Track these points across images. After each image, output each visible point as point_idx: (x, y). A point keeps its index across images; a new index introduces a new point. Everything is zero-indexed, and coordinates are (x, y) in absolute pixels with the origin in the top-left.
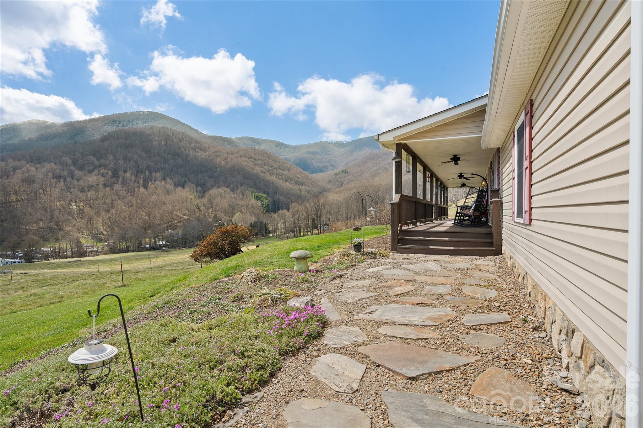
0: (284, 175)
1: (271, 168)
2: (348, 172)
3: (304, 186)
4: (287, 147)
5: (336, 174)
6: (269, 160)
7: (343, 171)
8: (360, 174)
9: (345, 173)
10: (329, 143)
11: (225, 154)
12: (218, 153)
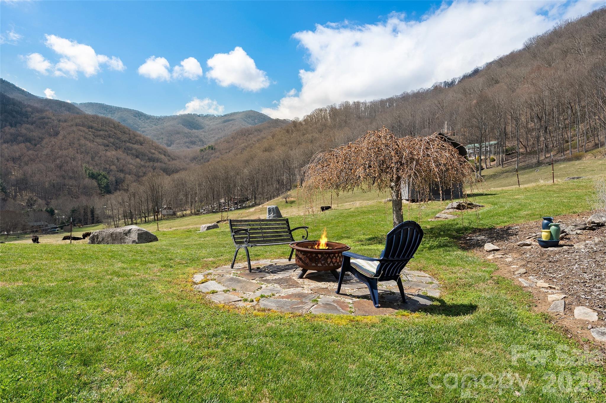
0: (135, 149)
1: (117, 141)
2: (215, 148)
3: (159, 163)
4: (148, 118)
5: (202, 150)
6: (116, 132)
7: (209, 147)
8: (228, 151)
9: (212, 149)
10: (199, 116)
11: (56, 122)
12: (46, 120)
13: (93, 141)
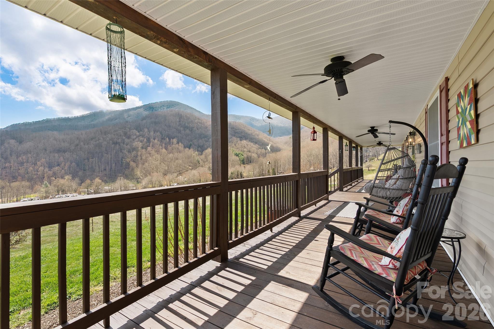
6: (245, 130)
13: (234, 136)
